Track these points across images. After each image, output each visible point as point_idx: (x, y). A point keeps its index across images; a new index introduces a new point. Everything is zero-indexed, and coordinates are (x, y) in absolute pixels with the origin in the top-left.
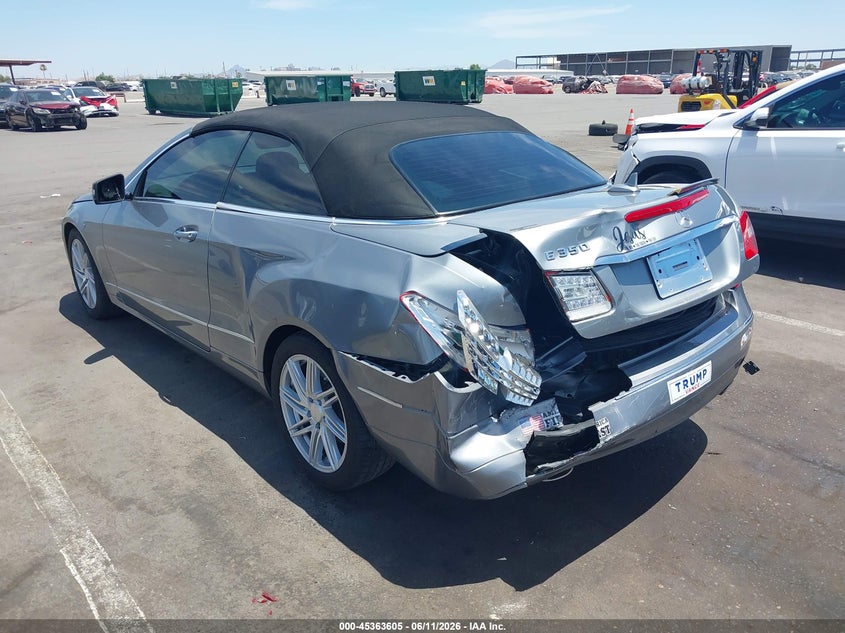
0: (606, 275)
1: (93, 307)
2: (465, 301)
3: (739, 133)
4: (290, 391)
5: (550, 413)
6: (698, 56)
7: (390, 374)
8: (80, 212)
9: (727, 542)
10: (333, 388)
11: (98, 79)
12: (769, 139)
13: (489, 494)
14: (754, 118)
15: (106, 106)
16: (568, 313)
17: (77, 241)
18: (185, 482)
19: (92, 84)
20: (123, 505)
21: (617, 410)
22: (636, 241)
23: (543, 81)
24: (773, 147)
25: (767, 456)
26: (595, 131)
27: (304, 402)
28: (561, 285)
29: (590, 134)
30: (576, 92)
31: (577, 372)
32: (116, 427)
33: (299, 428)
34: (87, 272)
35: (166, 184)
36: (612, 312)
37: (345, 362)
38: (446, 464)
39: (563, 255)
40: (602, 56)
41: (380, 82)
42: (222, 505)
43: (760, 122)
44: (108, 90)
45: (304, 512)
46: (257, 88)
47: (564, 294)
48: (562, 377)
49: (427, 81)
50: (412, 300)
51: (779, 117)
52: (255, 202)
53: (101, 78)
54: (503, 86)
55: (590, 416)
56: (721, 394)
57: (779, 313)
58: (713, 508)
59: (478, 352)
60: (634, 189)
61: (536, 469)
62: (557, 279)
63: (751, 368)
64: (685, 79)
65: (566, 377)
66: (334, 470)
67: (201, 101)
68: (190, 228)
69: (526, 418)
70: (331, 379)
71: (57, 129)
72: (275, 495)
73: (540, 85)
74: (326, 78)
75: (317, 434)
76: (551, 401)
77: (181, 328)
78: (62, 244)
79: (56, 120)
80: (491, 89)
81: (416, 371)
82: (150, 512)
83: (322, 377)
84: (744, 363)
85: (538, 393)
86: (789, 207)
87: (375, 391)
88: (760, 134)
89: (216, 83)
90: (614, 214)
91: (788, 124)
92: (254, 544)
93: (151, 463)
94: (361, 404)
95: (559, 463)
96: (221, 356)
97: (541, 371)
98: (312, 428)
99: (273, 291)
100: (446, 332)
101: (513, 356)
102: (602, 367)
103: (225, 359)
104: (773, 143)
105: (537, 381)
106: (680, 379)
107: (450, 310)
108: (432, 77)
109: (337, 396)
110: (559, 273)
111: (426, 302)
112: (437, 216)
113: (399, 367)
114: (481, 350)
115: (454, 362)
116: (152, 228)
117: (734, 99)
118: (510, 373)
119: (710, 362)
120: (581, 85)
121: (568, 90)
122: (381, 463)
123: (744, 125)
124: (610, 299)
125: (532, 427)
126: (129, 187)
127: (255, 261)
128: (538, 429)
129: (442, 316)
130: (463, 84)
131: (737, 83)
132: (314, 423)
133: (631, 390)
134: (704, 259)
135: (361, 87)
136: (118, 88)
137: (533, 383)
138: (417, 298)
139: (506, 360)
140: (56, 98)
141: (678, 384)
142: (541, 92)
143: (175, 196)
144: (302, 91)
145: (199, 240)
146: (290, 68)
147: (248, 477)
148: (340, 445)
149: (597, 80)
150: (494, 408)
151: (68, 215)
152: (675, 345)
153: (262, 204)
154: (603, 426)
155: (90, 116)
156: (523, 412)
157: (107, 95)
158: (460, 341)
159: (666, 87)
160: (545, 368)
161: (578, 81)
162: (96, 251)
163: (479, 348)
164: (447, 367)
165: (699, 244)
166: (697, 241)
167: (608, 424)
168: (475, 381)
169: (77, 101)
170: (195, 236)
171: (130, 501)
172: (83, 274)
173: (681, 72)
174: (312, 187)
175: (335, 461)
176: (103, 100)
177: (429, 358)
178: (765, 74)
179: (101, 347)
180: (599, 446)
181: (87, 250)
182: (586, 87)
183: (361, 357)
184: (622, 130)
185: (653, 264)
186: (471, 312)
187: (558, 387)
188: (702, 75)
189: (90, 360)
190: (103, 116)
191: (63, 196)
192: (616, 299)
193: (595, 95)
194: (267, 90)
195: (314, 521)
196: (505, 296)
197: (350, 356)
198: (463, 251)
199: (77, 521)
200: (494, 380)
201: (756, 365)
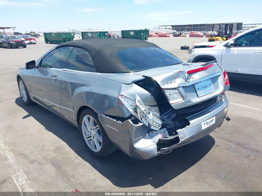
0: (181, 90)
1: (26, 101)
2: (138, 98)
3: (225, 48)
4: (85, 126)
5: (165, 133)
6: (214, 26)
7: (115, 120)
8: (22, 72)
9: (221, 173)
10: (98, 125)
11: (30, 33)
12: (234, 50)
13: (146, 158)
14: (229, 43)
15: (33, 41)
16: (170, 101)
17: (21, 81)
18: (52, 155)
19: (29, 34)
20: (32, 162)
21: (185, 132)
22: (190, 79)
23: (167, 33)
24: (235, 52)
25: (233, 147)
26: (183, 48)
27: (89, 130)
28: (167, 93)
29: (181, 49)
30: (177, 36)
31: (173, 120)
32: (31, 138)
33: (88, 138)
34: (24, 91)
35: (48, 63)
36: (183, 101)
37: (101, 117)
38: (132, 148)
39: (168, 83)
40: (185, 26)
41: (117, 34)
42: (64, 162)
43: (231, 45)
44: (33, 36)
45: (89, 164)
46: (79, 35)
47: (168, 95)
48: (168, 121)
49: (131, 33)
50: (122, 97)
51: (237, 43)
52: (76, 68)
53: (32, 32)
54: (155, 35)
55: (177, 133)
56: (219, 127)
57: (238, 103)
58: (217, 163)
59: (142, 113)
60: (190, 64)
61: (161, 150)
62: (166, 91)
63: (228, 119)
64: (210, 33)
65: (170, 122)
66: (98, 151)
67: (62, 40)
68: (55, 77)
69: (157, 134)
70: (97, 122)
71: (17, 48)
72: (80, 159)
73: (166, 35)
74: (100, 32)
75: (93, 140)
76: (165, 129)
77: (52, 108)
78: (17, 82)
79: (17, 45)
80: (151, 36)
81: (123, 119)
82: (41, 164)
83: (94, 122)
84: (226, 118)
85: (161, 126)
86: (241, 71)
87: (111, 126)
88: (231, 48)
89: (66, 34)
90: (184, 71)
91: (240, 45)
92: (73, 174)
93: (42, 149)
94: (106, 130)
95: (167, 148)
96: (64, 116)
97: (162, 120)
98: (92, 138)
99: (80, 95)
100: (132, 107)
101: (153, 114)
102: (181, 119)
103: (66, 117)
104: (235, 51)
105: (161, 123)
106: (205, 122)
107: (133, 101)
108: (133, 32)
109: (99, 128)
110: (166, 89)
111: (126, 98)
112: (130, 72)
113: (118, 118)
114: (143, 113)
115: (135, 117)
116: (44, 77)
117: (225, 38)
118: (152, 120)
119: (215, 117)
120: (179, 34)
121: (174, 36)
122: (113, 149)
123: (226, 46)
124: (183, 97)
125: (159, 137)
126: (37, 64)
127: (74, 86)
128: (161, 137)
129: (131, 102)
130: (142, 34)
131: (226, 34)
132: (92, 136)
133: (190, 125)
134: (212, 85)
135: (111, 35)
136: (36, 36)
137: (159, 123)
138: (123, 97)
139: (151, 116)
140: (17, 38)
141: (204, 124)
142: (166, 36)
143: (51, 67)
144: (93, 36)
145: (58, 80)
146: (89, 30)
147: (72, 153)
148: (100, 143)
149: (183, 33)
150: (147, 131)
151: (18, 73)
152: (203, 112)
153: (78, 69)
154: (181, 136)
155: (28, 44)
156: (156, 132)
157: (33, 37)
158: (137, 110)
159: (205, 35)
160: (163, 118)
161: (177, 33)
162: (27, 84)
163: (142, 112)
164: (133, 118)
165: (210, 80)
166: (210, 79)
167: (182, 136)
168: (141, 122)
169: (23, 39)
170: (56, 79)
171: (35, 161)
172: (23, 91)
173: (209, 31)
174: (92, 63)
175: (99, 148)
176: (32, 39)
177: (127, 115)
178: (234, 31)
179: (28, 114)
180: (180, 142)
181: (24, 84)
182: (180, 35)
183: (106, 115)
184: (191, 48)
185: (196, 86)
186: (140, 101)
187: (168, 125)
188: (215, 31)
189: (24, 118)
190: (31, 44)
191: (18, 68)
192: (184, 98)
193: (183, 37)
194: (82, 36)
195: (92, 167)
196: (150, 96)
197: (103, 115)
198: (137, 83)
199: (18, 167)
200: (147, 122)
201: (230, 118)
